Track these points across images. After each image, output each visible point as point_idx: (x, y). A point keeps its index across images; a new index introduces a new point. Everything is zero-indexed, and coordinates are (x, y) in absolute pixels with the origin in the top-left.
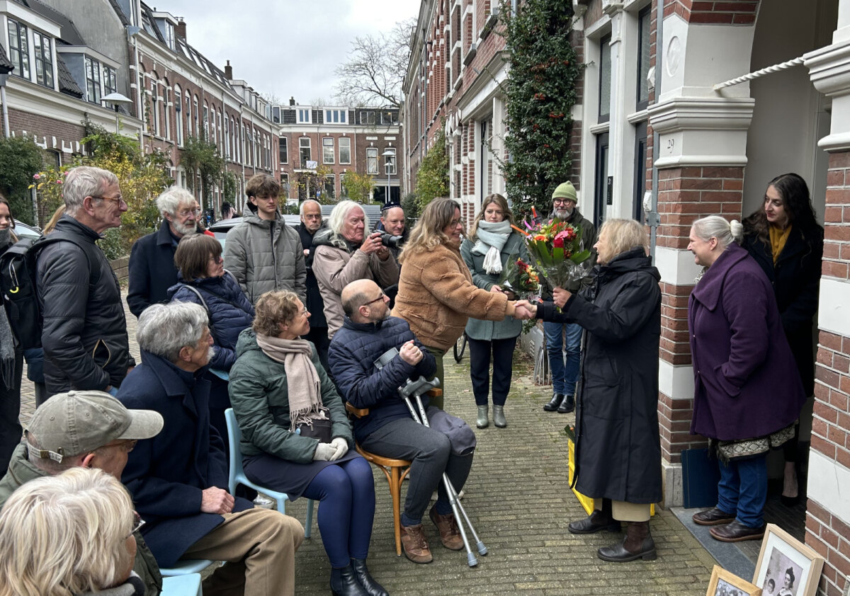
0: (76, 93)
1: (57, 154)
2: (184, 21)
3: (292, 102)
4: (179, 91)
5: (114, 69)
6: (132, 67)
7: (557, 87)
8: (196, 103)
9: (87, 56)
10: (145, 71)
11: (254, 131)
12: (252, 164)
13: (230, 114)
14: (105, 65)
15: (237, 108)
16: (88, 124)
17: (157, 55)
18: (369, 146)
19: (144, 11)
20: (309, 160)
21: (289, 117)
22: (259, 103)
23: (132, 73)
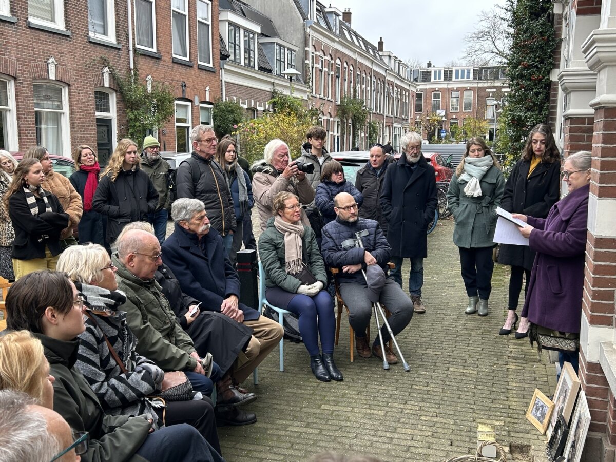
0: (268, 70)
1: (254, 111)
2: (350, 11)
3: (429, 65)
4: (340, 63)
5: (295, 51)
6: (307, 49)
7: (539, 57)
8: (351, 71)
9: (277, 44)
10: (316, 50)
11: (395, 89)
12: (392, 114)
13: (377, 78)
14: (289, 49)
15: (383, 73)
16: (274, 90)
17: (325, 39)
18: (489, 96)
19: (319, 8)
20: (439, 109)
21: (426, 76)
22: (401, 67)
23: (306, 53)
